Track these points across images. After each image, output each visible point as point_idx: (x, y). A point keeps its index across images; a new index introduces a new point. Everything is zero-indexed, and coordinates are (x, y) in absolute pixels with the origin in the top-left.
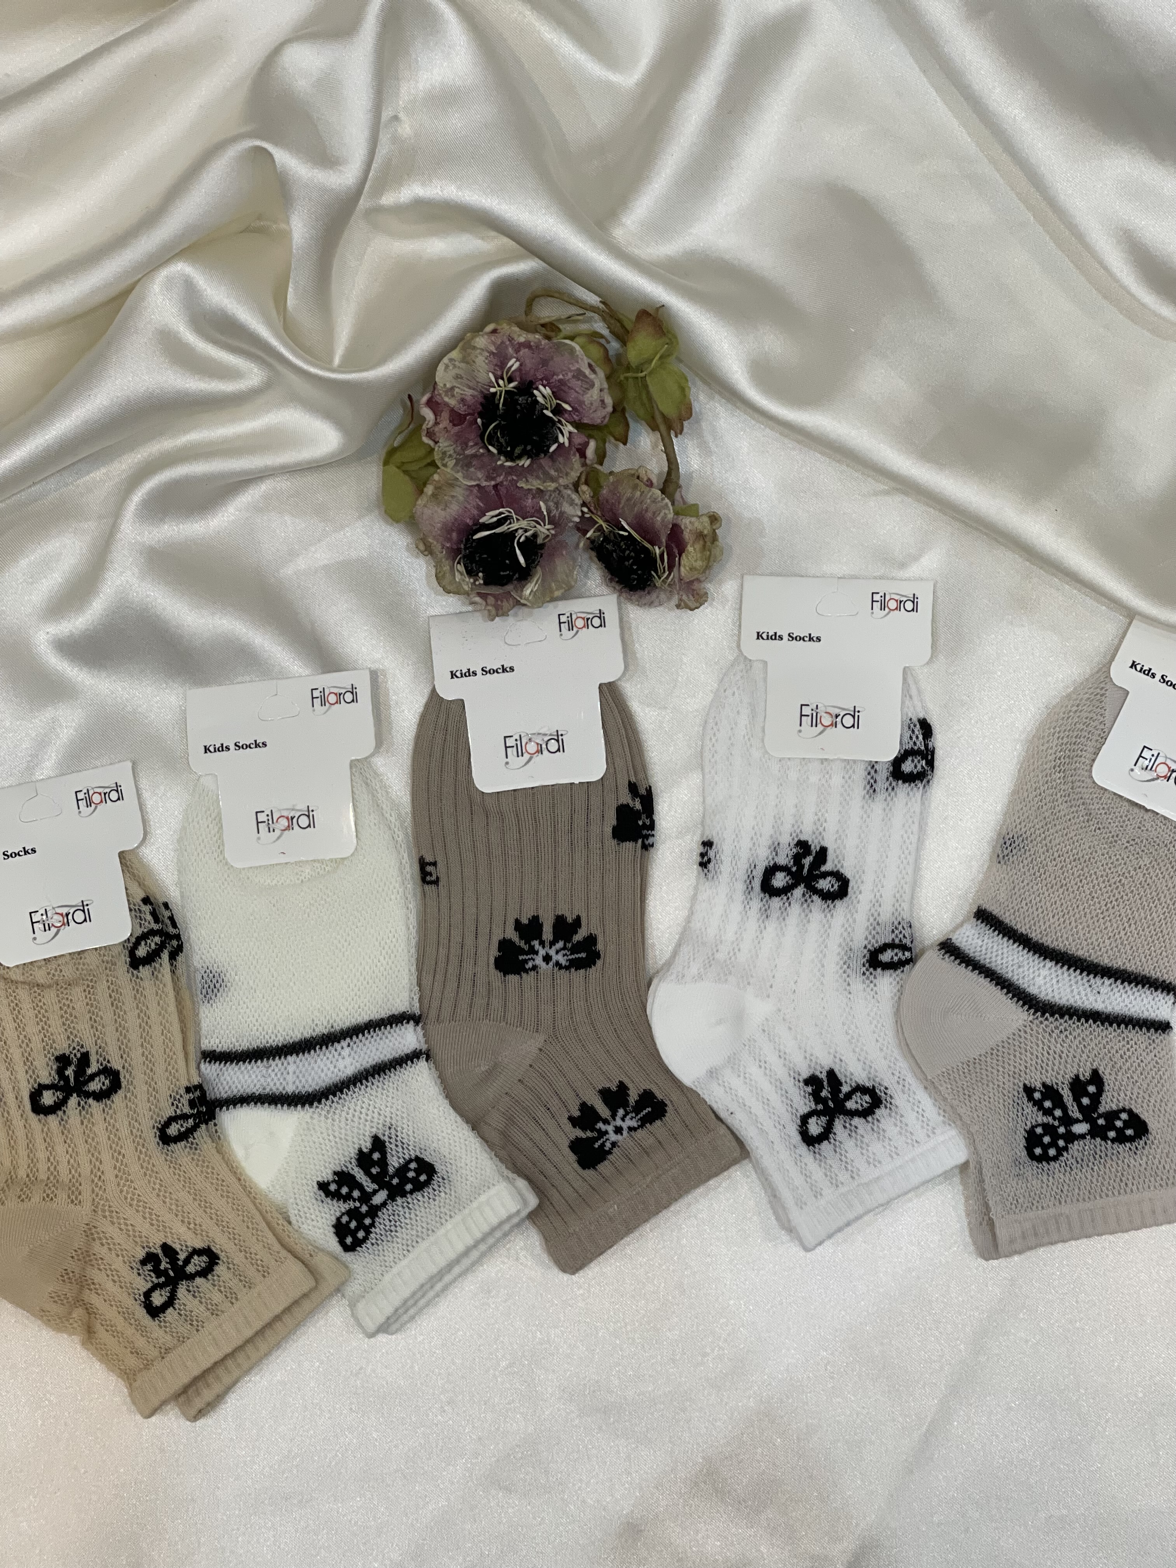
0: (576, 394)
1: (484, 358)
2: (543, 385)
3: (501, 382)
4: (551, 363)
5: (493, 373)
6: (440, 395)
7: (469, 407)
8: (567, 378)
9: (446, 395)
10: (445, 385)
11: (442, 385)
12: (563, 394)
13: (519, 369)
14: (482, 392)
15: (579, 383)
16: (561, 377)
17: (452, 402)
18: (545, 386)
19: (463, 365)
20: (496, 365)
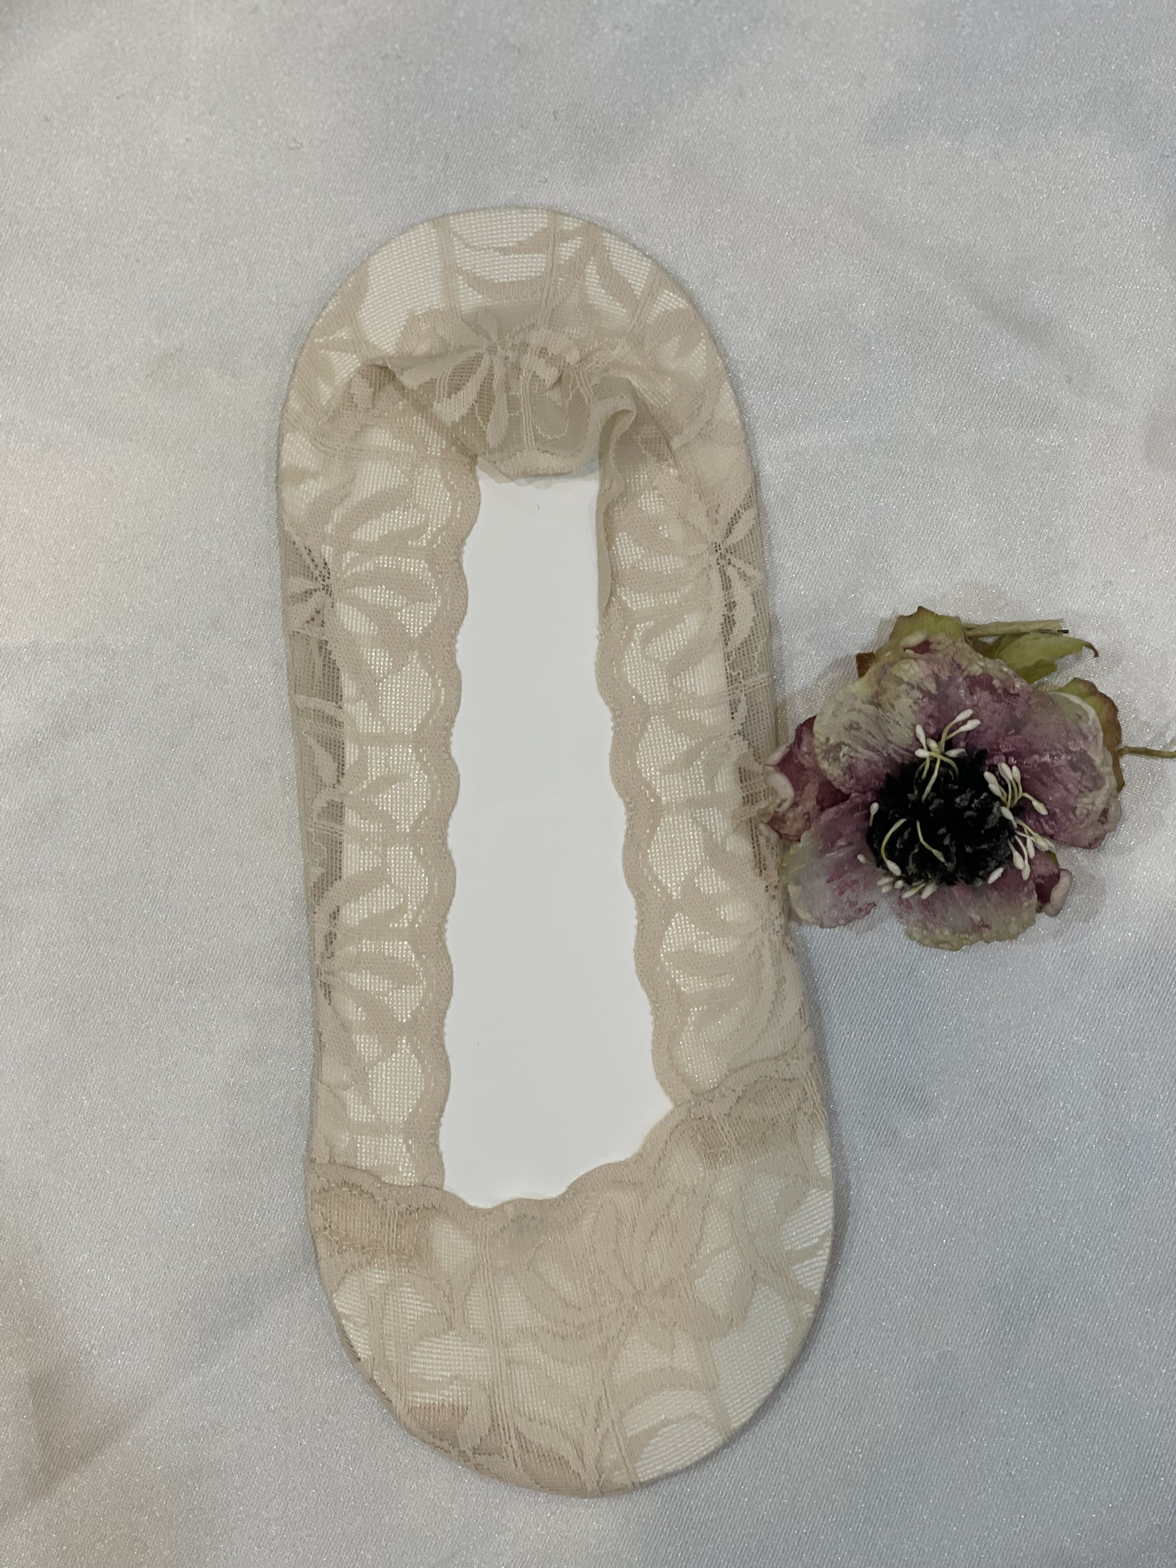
0: (1066, 793)
1: (911, 701)
2: (1007, 762)
3: (933, 744)
4: (1030, 727)
5: (924, 727)
6: (810, 752)
7: (858, 780)
8: (1057, 763)
10: (827, 739)
11: (822, 739)
12: (1039, 786)
13: (973, 731)
15: (1078, 775)
16: (1047, 758)
18: (1011, 766)
19: (870, 709)
20: (931, 716)
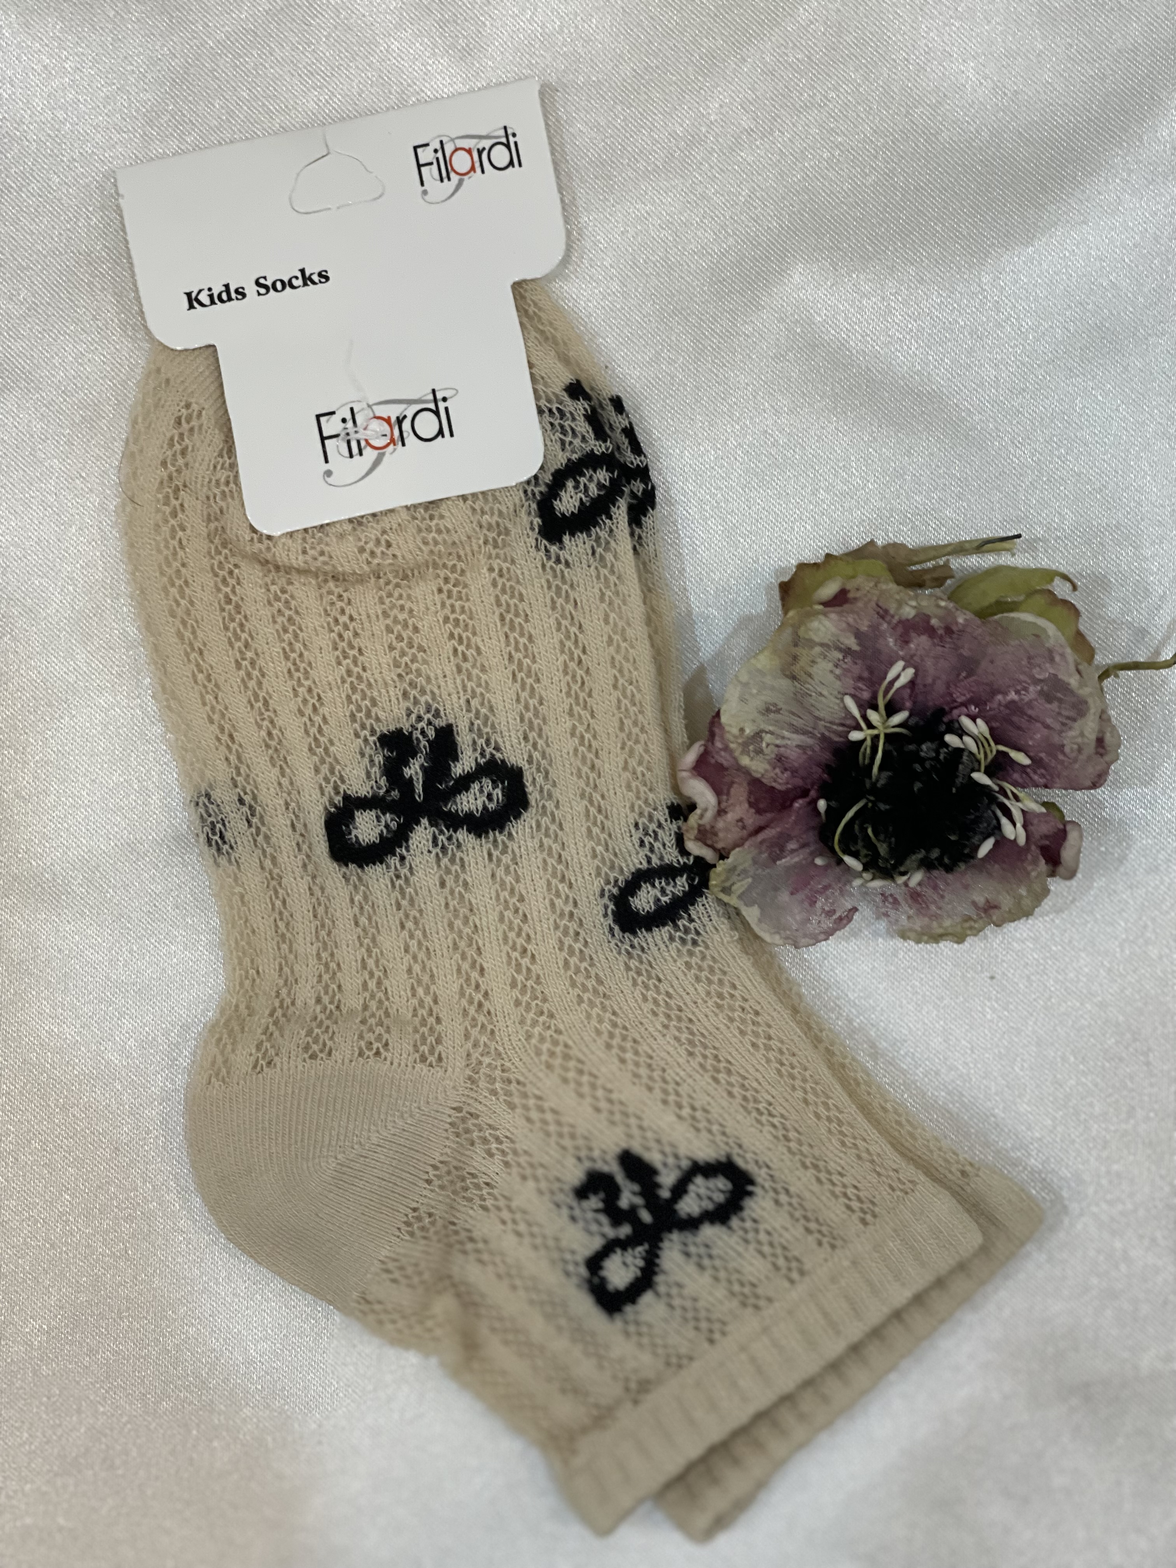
0: (1046, 732)
1: (830, 666)
2: (969, 716)
3: (873, 716)
4: (984, 664)
5: (853, 696)
6: (726, 748)
7: (794, 772)
8: (1026, 699)
9: (745, 752)
10: (742, 730)
11: (735, 731)
12: (1013, 734)
13: (912, 683)
14: (824, 738)
15: (1055, 706)
16: (1013, 696)
17: (758, 766)
18: (974, 719)
19: (785, 684)
20: (860, 678)
